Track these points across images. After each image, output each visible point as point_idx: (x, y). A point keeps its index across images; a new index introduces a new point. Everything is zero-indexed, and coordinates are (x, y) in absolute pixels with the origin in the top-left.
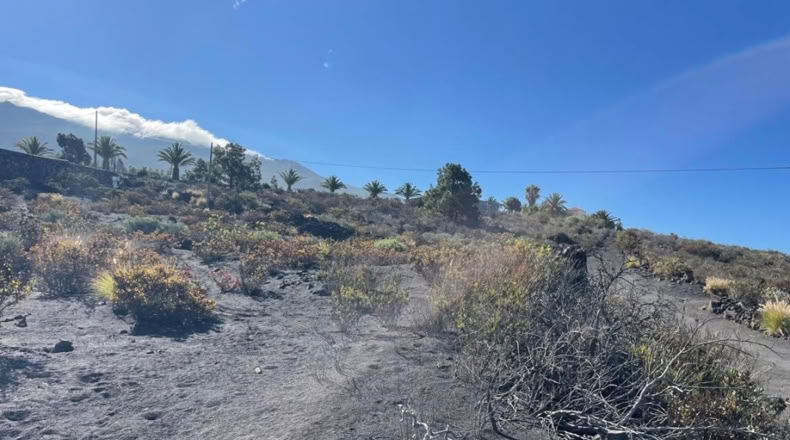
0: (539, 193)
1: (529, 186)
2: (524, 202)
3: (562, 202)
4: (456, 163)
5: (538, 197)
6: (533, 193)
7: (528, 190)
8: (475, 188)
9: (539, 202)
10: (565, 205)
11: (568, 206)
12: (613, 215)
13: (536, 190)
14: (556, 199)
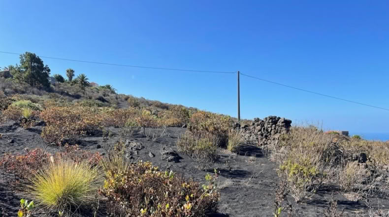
0: (74, 73)
1: (68, 69)
2: (66, 78)
3: (87, 79)
4: (33, 53)
5: (73, 75)
6: (71, 73)
7: (68, 71)
8: (46, 68)
9: (74, 78)
10: (88, 80)
11: (90, 81)
12: (113, 86)
13: (72, 71)
14: (83, 77)
